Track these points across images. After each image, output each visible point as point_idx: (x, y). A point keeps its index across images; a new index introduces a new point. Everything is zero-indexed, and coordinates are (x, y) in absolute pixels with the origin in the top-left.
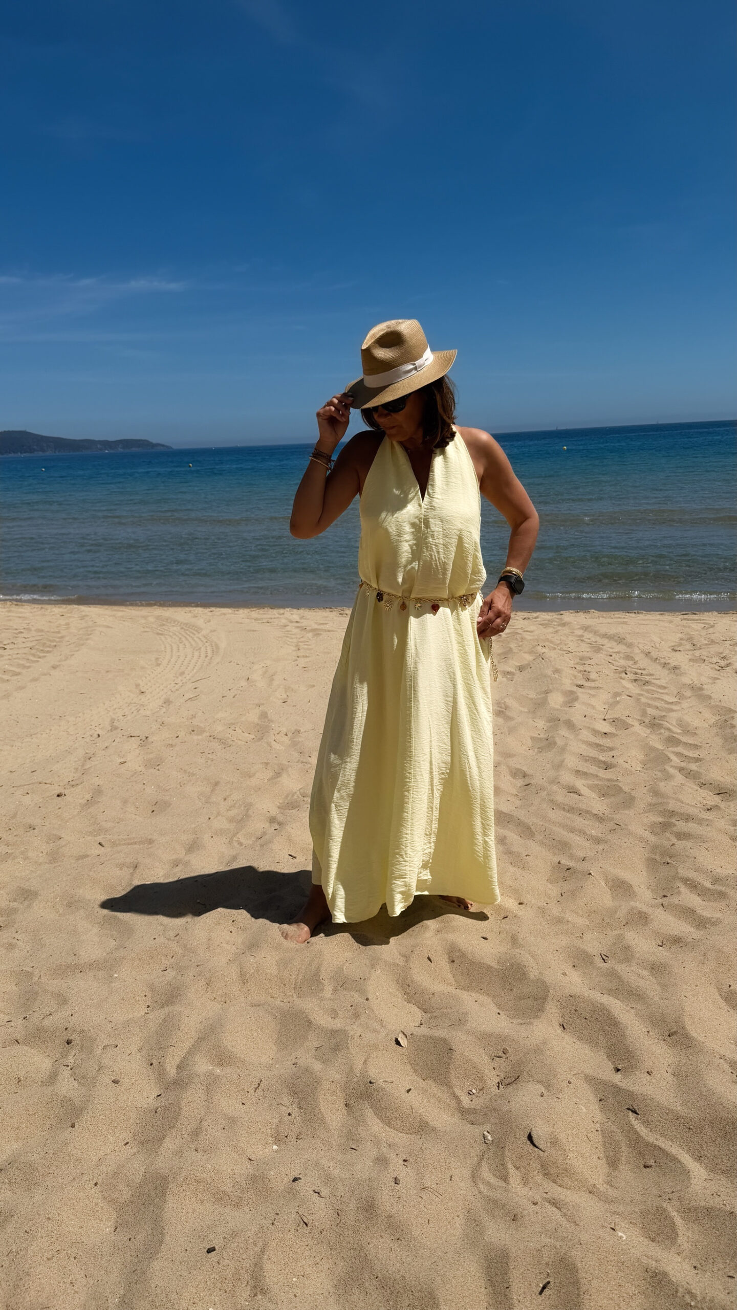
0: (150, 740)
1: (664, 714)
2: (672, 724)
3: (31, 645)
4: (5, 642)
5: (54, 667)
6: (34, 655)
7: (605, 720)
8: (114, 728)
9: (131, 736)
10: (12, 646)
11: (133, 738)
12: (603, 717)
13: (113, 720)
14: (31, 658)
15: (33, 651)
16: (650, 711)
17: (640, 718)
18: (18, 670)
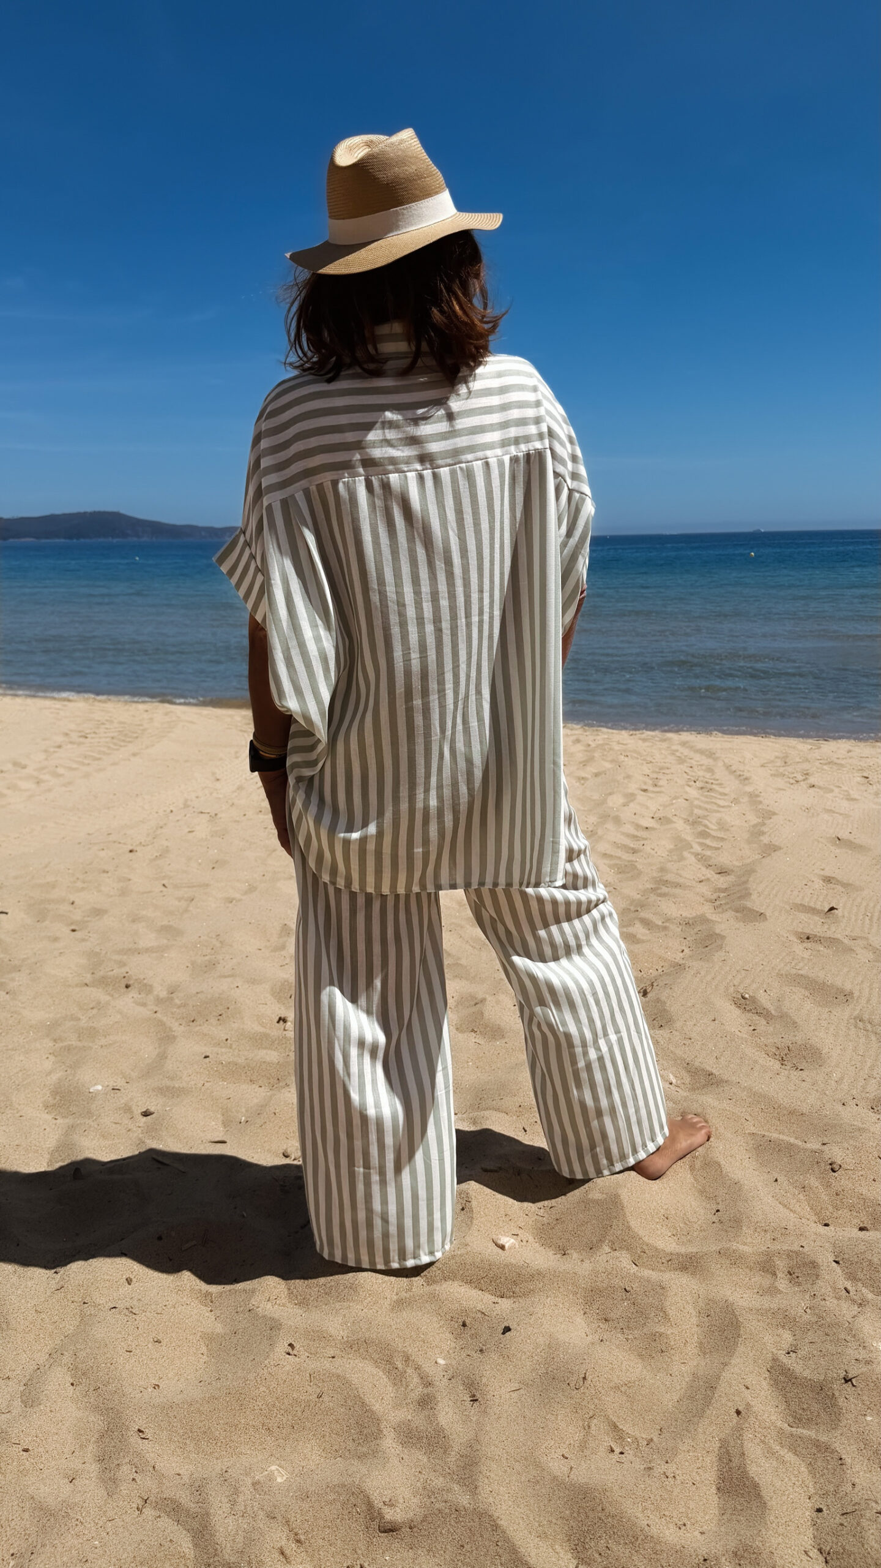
0: (219, 816)
1: (706, 813)
2: (711, 823)
3: (112, 735)
4: (88, 731)
5: (134, 755)
6: (115, 744)
7: (653, 818)
8: (186, 806)
9: (202, 813)
10: (93, 735)
11: (203, 815)
12: (652, 815)
13: (186, 800)
14: (112, 746)
15: (115, 741)
16: (696, 811)
17: (685, 817)
18: (98, 756)
